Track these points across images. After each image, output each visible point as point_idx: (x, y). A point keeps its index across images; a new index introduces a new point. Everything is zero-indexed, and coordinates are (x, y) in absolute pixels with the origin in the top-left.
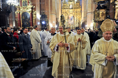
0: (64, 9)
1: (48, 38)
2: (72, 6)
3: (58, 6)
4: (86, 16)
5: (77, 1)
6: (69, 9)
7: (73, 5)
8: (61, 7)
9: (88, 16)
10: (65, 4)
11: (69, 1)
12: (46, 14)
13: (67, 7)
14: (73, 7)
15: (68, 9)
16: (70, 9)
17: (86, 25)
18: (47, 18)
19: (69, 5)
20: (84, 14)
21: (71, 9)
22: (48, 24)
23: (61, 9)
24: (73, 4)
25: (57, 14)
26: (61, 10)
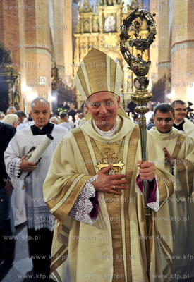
0: (85, 32)
1: (22, 146)
2: (113, 22)
3: (59, 21)
4: (170, 57)
5: (133, 3)
6: (101, 34)
7: (119, 18)
8: (74, 24)
9: (175, 58)
10: (86, 16)
11: (103, 4)
12: (7, 47)
13: (96, 27)
14: (115, 25)
15: (99, 32)
16: (105, 32)
17: (169, 91)
18: (10, 62)
19: (104, 20)
20: (160, 52)
21: (112, 32)
22: (14, 89)
23: (74, 31)
24: (118, 14)
25: (56, 49)
26: (74, 39)
